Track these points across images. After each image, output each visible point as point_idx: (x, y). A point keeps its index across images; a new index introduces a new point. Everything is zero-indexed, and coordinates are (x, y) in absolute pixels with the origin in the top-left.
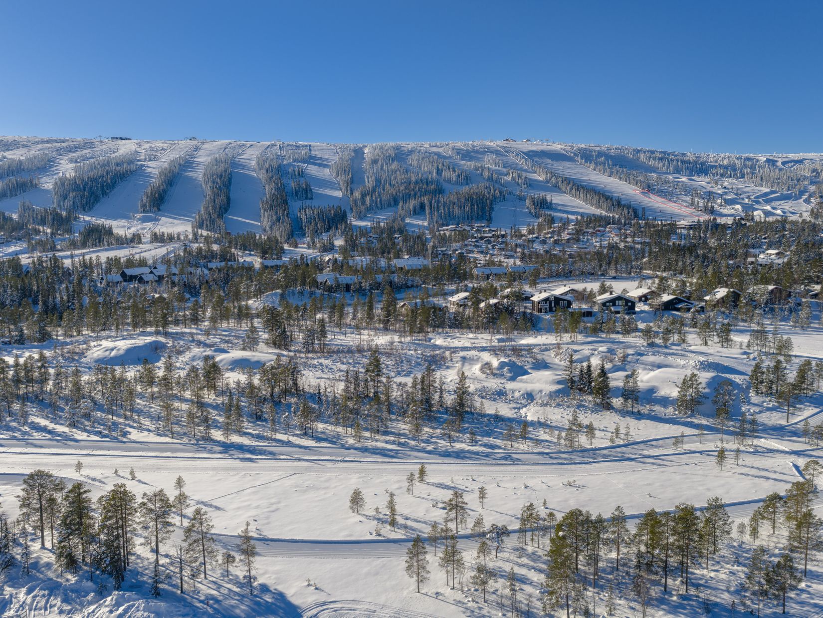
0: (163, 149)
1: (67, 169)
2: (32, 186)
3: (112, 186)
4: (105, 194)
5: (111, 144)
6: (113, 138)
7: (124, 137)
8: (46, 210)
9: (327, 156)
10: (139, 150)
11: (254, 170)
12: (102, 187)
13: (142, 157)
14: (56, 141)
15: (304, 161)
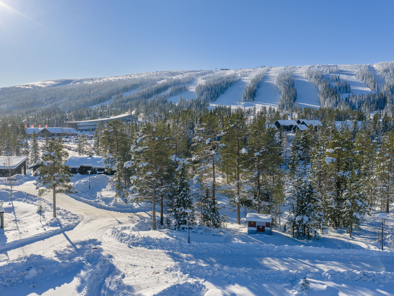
0: (250, 72)
1: (201, 81)
2: (185, 90)
3: (226, 89)
4: (222, 92)
5: (222, 72)
6: (222, 70)
7: (227, 69)
8: (193, 100)
9: (349, 70)
10: (236, 73)
11: (306, 78)
12: (221, 89)
13: (239, 75)
14: (195, 71)
15: (336, 72)
